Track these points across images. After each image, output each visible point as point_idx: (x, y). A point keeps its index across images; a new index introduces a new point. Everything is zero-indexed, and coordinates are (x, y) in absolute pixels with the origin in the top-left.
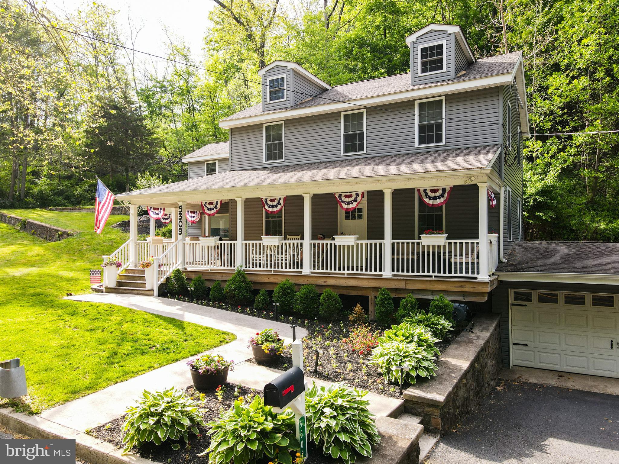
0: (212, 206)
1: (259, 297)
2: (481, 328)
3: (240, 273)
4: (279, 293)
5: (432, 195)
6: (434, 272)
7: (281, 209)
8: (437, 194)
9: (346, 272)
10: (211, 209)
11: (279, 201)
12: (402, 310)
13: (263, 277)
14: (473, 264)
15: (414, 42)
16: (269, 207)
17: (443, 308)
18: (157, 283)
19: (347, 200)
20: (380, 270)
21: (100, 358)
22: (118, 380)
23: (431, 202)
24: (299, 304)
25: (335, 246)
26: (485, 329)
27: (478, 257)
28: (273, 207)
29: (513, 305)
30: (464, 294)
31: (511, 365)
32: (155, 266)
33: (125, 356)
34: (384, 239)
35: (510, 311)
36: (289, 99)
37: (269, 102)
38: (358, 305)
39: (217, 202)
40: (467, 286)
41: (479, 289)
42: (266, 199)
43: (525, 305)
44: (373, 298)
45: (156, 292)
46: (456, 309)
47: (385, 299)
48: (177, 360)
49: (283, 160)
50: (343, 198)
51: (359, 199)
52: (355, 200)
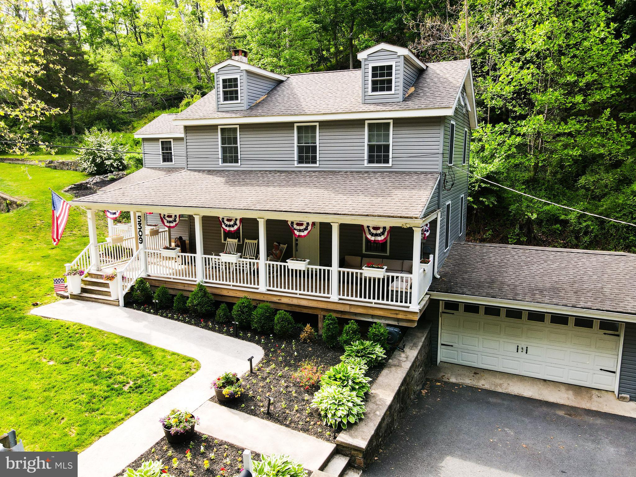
0: (171, 219)
1: (220, 312)
2: (412, 345)
3: (201, 288)
4: (238, 311)
5: (374, 232)
6: (374, 298)
7: (239, 228)
8: (379, 232)
9: (298, 292)
10: (170, 222)
11: (235, 222)
12: (345, 335)
13: (223, 290)
14: (406, 293)
15: (365, 59)
16: (226, 226)
17: (379, 336)
18: (122, 293)
19: (298, 228)
20: (328, 293)
21: (81, 404)
22: (101, 434)
23: (373, 238)
24: (256, 323)
25: (288, 270)
26: (415, 345)
27: (411, 288)
28: (230, 226)
29: (443, 312)
30: (398, 320)
31: (438, 361)
32: (119, 278)
33: (103, 399)
34: (331, 266)
35: (440, 319)
36: (242, 102)
37: (223, 103)
38: (308, 325)
39: (176, 216)
40: (401, 313)
41: (410, 317)
42: (223, 219)
43: (453, 314)
44: (322, 316)
45: (122, 302)
46: (390, 333)
47: (331, 324)
48: (150, 403)
49: (239, 165)
50: (295, 226)
51: (310, 228)
52: (306, 229)
